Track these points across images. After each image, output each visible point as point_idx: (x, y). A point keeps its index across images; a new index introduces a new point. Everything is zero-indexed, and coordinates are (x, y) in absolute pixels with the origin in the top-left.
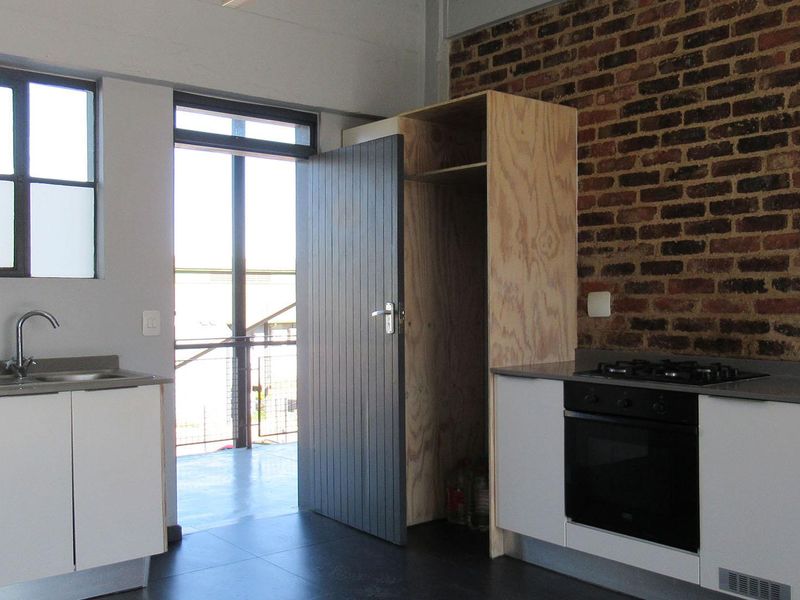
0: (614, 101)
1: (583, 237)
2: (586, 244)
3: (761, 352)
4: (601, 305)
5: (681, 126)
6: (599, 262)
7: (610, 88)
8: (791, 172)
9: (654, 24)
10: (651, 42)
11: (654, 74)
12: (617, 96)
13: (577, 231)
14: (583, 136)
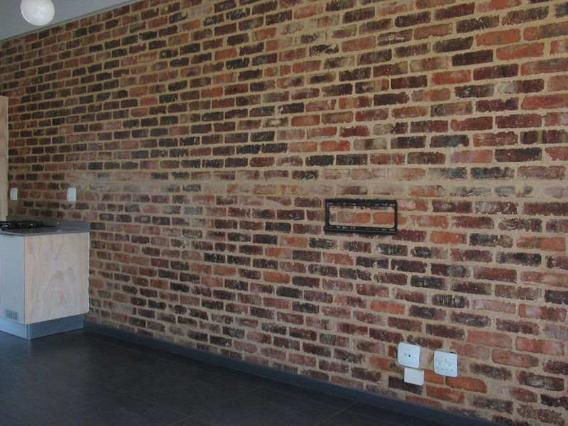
0: (19, 95)
1: (10, 161)
2: (11, 165)
3: (58, 216)
4: (15, 194)
5: (37, 110)
6: (15, 173)
7: (17, 88)
8: (65, 135)
9: (29, 60)
10: (29, 68)
11: (29, 84)
12: (19, 93)
13: (8, 157)
14: (10, 111)
